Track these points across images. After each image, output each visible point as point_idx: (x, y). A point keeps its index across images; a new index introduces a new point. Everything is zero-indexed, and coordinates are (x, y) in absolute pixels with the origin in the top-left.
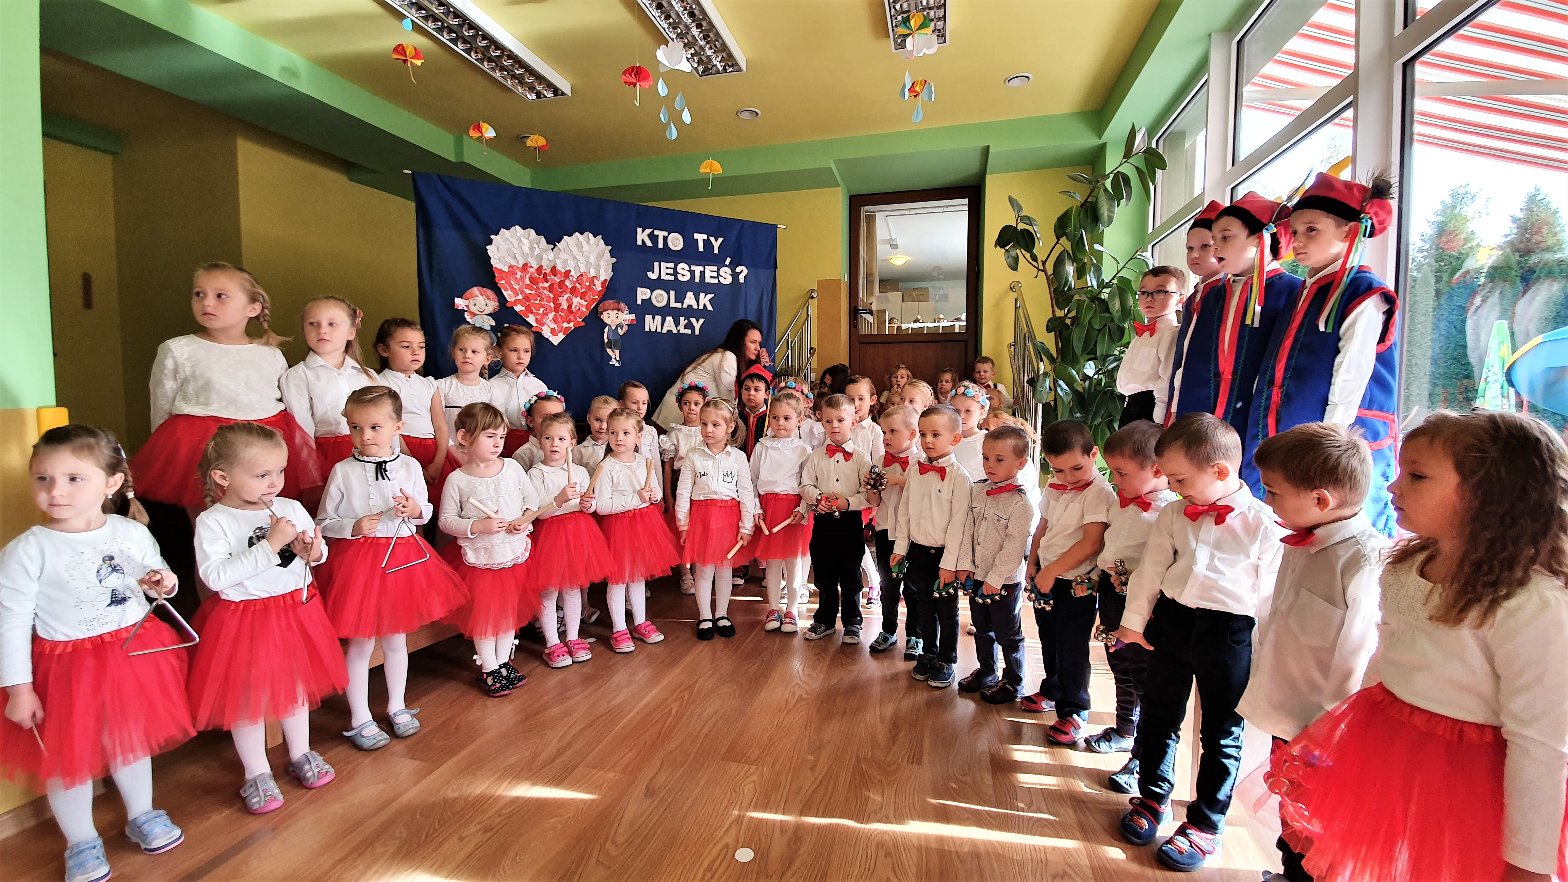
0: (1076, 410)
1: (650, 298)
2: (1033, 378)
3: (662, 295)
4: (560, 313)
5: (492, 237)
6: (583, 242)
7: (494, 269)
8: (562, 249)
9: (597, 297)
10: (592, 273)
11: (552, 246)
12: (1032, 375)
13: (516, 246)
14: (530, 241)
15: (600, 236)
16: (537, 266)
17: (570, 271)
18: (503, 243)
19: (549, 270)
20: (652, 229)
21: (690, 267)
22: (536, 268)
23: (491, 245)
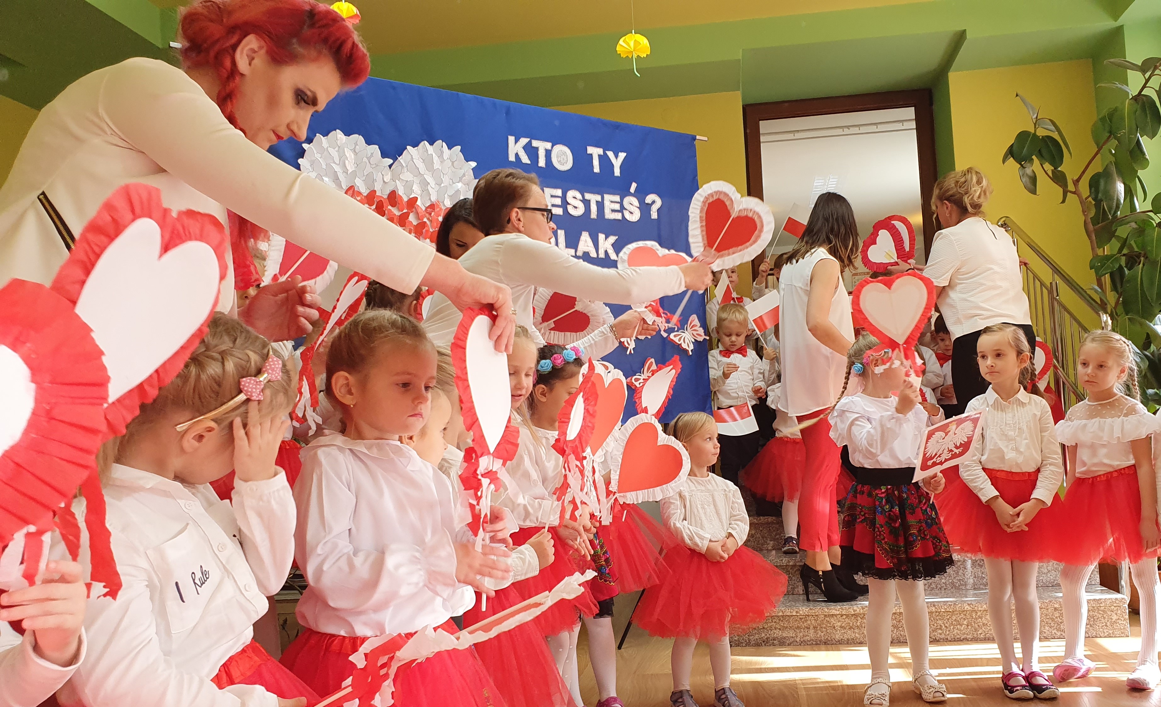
6: (434, 155)
8: (404, 166)
11: (390, 162)
13: (337, 161)
14: (356, 153)
15: (459, 148)
16: (368, 191)
17: (416, 199)
18: (319, 155)
19: (386, 197)
20: (529, 139)
21: (583, 196)
22: (365, 194)
23: (303, 158)
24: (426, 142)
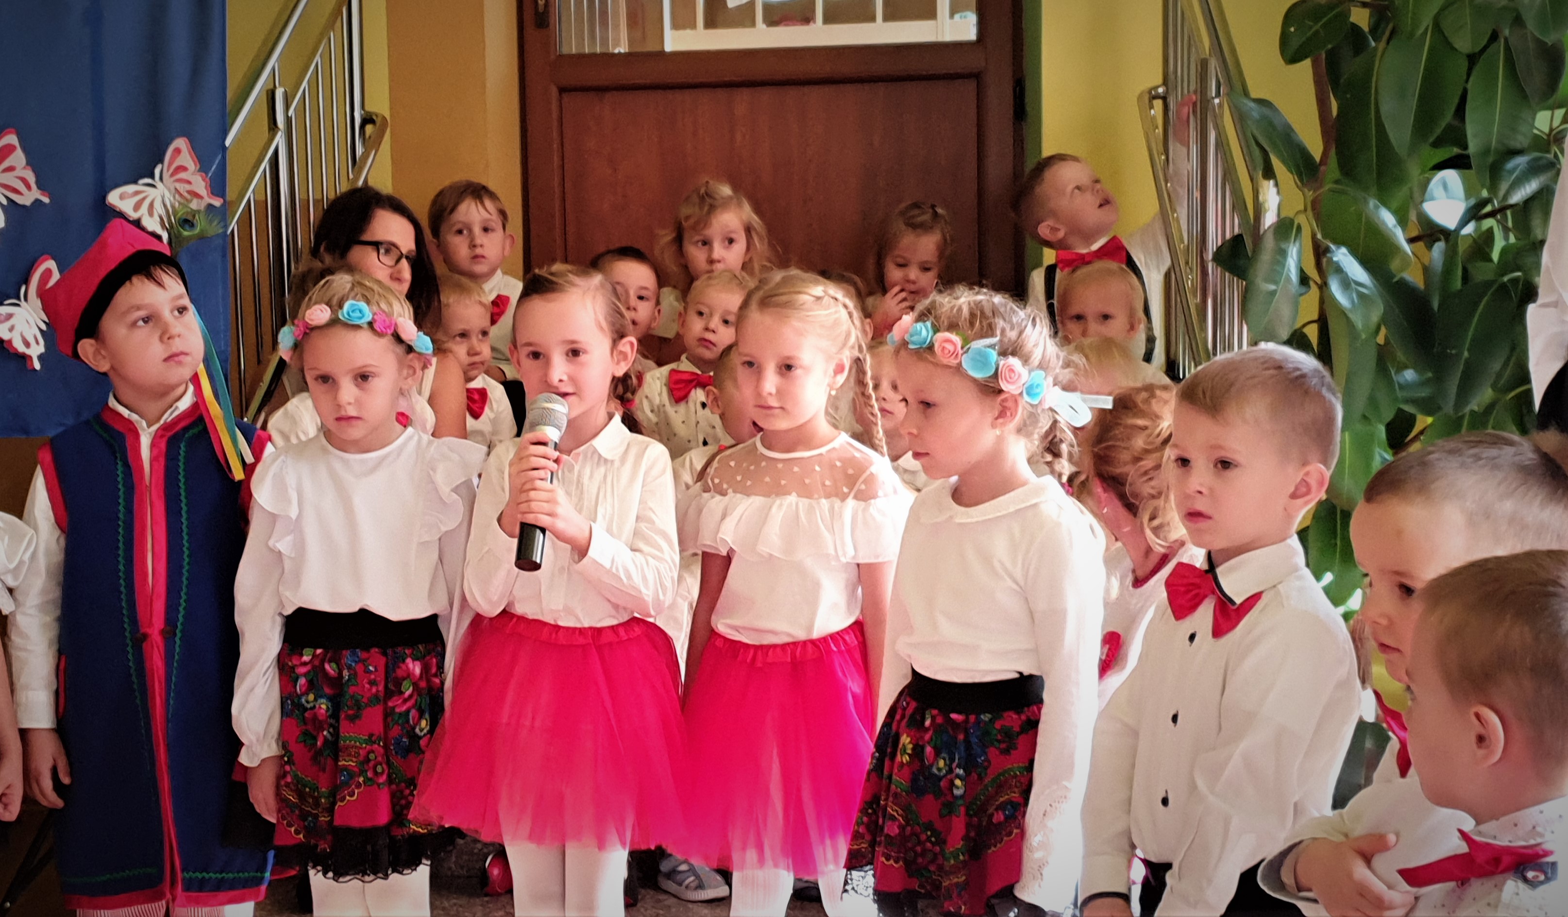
0: (1401, 356)
2: (1238, 240)
12: (1234, 227)
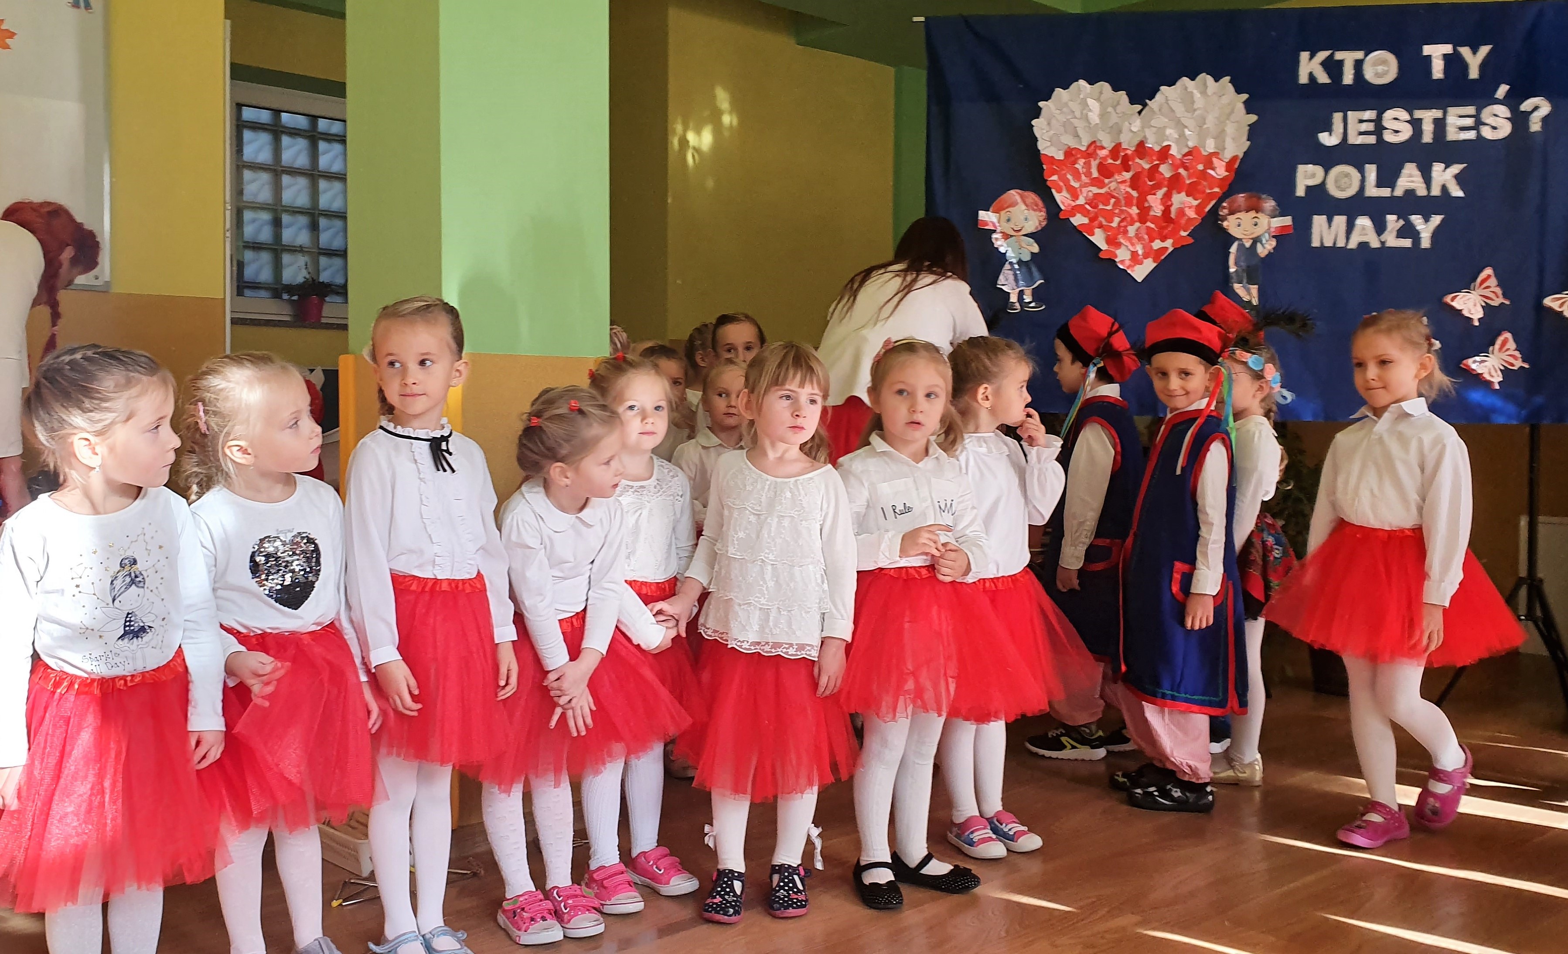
1: (1323, 184)
3: (1347, 175)
4: (1149, 224)
5: (1041, 104)
6: (1195, 92)
7: (1042, 158)
8: (1156, 109)
9: (1217, 190)
10: (1210, 146)
11: (1139, 107)
13: (1078, 114)
14: (1101, 104)
15: (1228, 78)
16: (1113, 144)
17: (1169, 146)
18: (1058, 112)
19: (1133, 149)
20: (1330, 52)
21: (1411, 115)
22: (1110, 149)
23: (1038, 118)
24: (1185, 79)
